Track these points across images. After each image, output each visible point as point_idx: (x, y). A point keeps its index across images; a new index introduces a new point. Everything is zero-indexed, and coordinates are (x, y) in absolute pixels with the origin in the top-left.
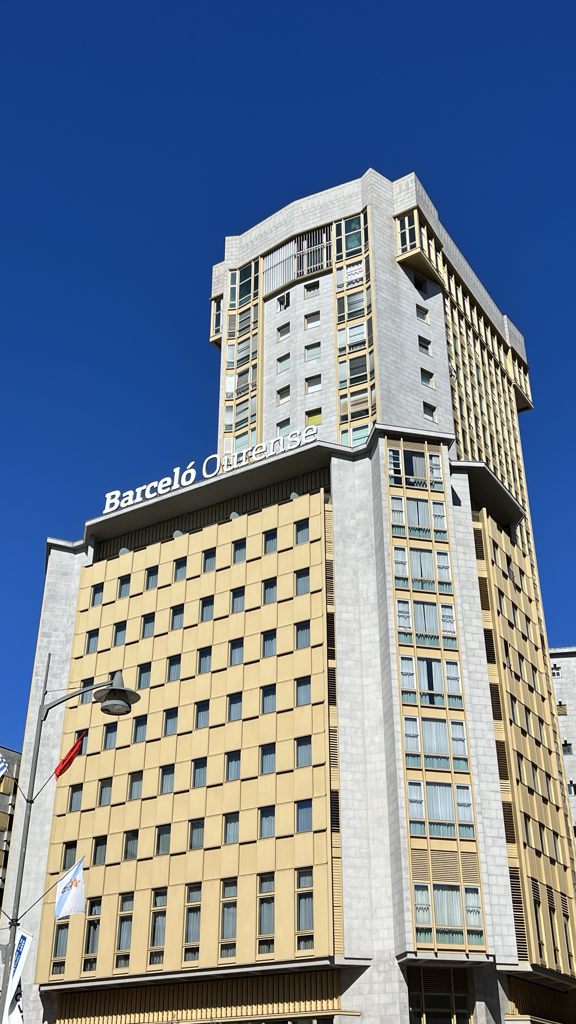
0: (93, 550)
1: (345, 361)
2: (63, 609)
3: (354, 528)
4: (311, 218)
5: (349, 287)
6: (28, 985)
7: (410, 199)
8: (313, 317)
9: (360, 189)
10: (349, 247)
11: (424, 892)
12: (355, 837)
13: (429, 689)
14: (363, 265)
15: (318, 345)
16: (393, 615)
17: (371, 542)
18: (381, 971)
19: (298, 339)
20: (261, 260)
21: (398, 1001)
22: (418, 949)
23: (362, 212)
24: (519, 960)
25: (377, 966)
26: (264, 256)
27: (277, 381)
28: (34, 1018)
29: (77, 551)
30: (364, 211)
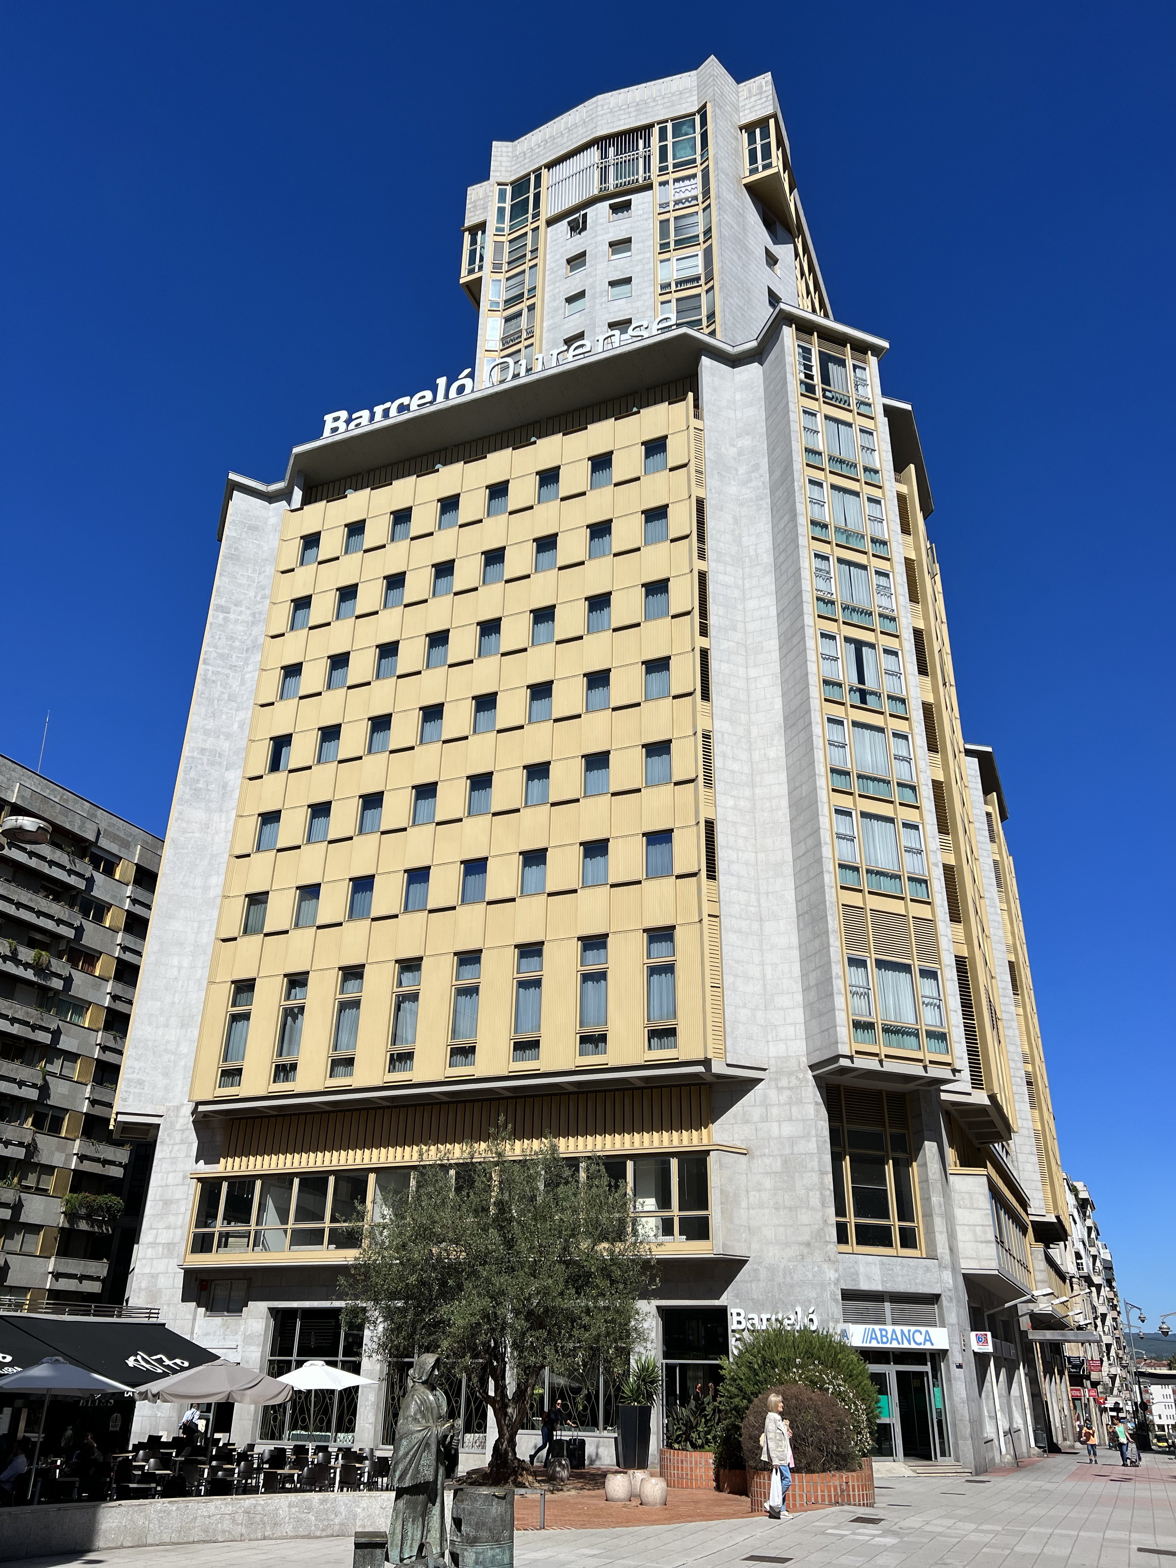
0: (301, 493)
1: (670, 301)
2: (249, 577)
3: (735, 459)
4: (623, 117)
5: (677, 207)
6: (174, 1107)
7: (764, 105)
8: (621, 245)
9: (695, 84)
10: (678, 156)
11: (859, 970)
12: (739, 889)
13: (859, 683)
14: (699, 178)
15: (628, 281)
16: (808, 572)
17: (762, 479)
18: (783, 1088)
19: (598, 272)
20: (544, 172)
21: (813, 1132)
22: (857, 1052)
23: (698, 112)
24: (973, 1088)
25: (776, 1079)
26: (550, 166)
27: (566, 327)
28: (182, 1155)
29: (273, 500)
30: (702, 111)
